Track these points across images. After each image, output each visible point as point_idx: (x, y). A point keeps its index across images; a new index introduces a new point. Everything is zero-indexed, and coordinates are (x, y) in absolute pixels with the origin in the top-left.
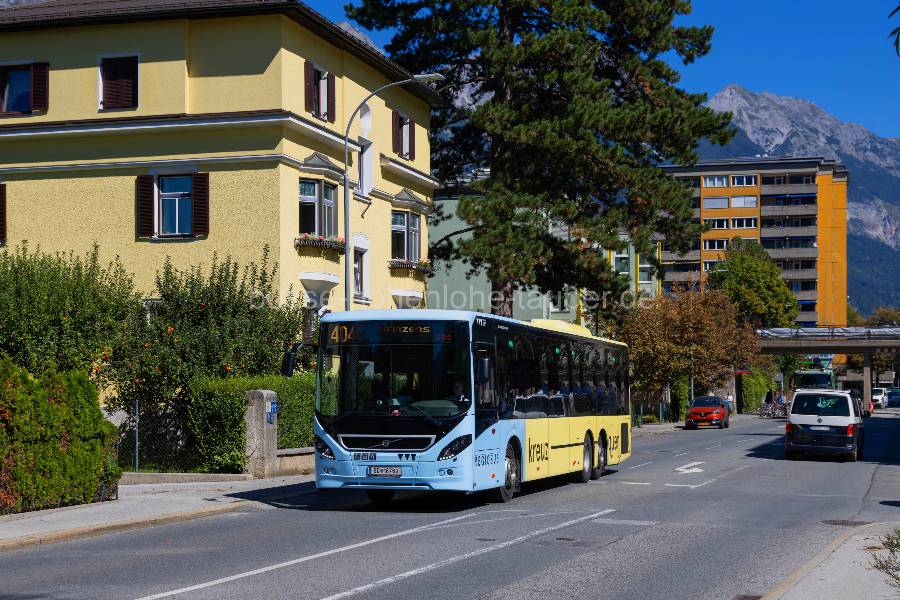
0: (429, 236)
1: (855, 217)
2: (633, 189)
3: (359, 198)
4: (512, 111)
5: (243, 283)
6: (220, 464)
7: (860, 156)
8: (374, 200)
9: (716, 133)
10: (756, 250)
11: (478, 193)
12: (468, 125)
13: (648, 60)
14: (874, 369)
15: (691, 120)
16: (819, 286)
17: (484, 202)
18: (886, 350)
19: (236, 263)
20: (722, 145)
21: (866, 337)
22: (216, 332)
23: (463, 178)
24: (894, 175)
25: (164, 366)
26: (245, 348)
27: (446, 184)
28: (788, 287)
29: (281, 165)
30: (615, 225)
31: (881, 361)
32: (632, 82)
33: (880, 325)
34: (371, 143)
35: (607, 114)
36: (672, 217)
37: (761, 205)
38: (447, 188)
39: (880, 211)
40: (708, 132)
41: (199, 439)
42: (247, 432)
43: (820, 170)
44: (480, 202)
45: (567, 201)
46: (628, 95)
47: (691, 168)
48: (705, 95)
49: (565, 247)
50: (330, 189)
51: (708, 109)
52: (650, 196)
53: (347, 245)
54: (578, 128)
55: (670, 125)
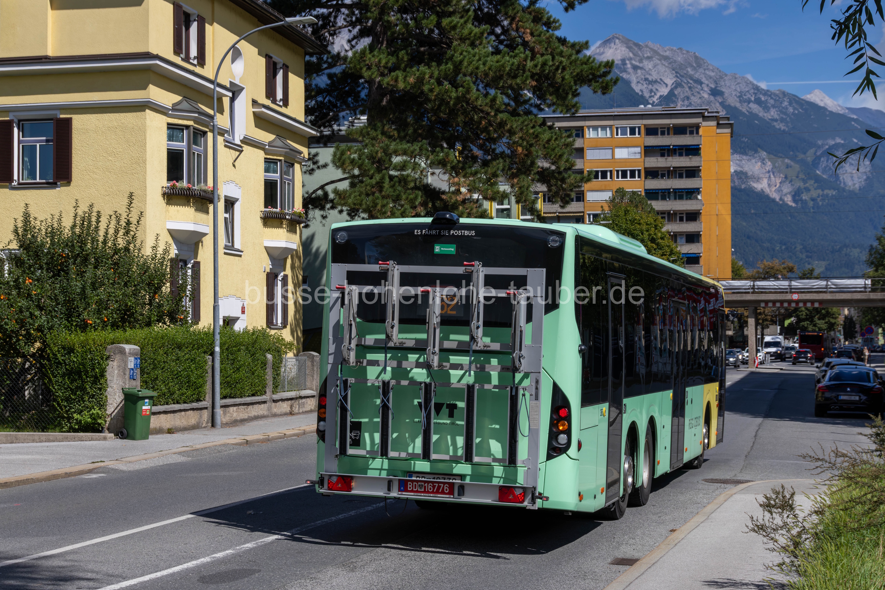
0: (303, 186)
1: (739, 169)
2: (514, 138)
3: (230, 145)
4: (390, 57)
5: (107, 233)
6: (79, 422)
7: (744, 109)
8: (246, 148)
9: (598, 82)
10: (640, 202)
11: (355, 141)
12: (344, 72)
13: (529, 7)
14: (759, 323)
15: (572, 68)
16: (703, 238)
17: (361, 150)
18: (770, 305)
19: (99, 212)
20: (604, 94)
21: (752, 290)
22: (77, 285)
23: (339, 125)
24: (778, 127)
25: (22, 320)
26: (108, 301)
27: (321, 132)
28: (672, 240)
29: (147, 111)
30: (495, 175)
31: (766, 316)
32: (513, 29)
33: (764, 279)
34: (243, 89)
35: (486, 61)
36: (553, 168)
37: (645, 156)
38: (322, 137)
39: (764, 164)
40: (590, 81)
41: (57, 396)
42: (108, 389)
43: (703, 121)
44: (357, 150)
45: (446, 150)
46: (509, 42)
47: (573, 118)
48: (587, 43)
49: (444, 197)
50: (199, 136)
51: (590, 57)
52: (531, 145)
53: (216, 194)
54: (458, 75)
55: (551, 74)
